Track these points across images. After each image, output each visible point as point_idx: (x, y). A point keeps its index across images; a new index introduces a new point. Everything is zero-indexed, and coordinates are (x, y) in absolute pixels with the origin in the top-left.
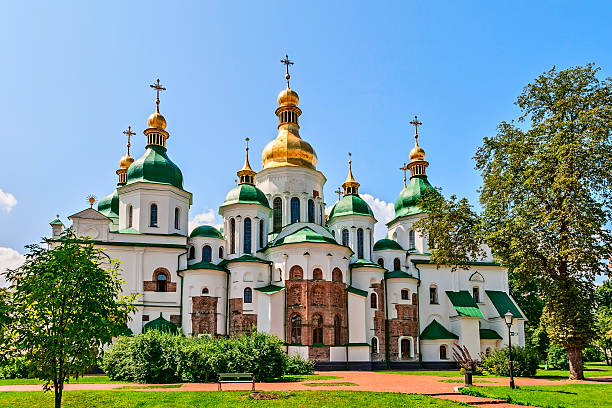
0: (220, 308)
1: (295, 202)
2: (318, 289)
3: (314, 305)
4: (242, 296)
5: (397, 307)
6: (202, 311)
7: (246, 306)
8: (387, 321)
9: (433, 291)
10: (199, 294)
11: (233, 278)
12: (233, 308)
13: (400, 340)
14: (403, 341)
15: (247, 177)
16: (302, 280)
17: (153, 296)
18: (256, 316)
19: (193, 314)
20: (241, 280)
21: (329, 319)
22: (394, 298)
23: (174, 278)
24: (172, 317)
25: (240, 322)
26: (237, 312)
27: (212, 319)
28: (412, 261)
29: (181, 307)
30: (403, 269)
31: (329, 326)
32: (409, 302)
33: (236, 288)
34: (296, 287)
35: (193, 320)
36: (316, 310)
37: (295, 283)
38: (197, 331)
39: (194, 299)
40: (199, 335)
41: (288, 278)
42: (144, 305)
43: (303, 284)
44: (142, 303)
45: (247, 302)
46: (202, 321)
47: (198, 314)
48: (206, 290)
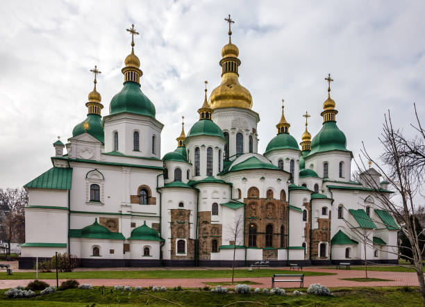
0: (192, 219)
1: (240, 137)
2: (270, 206)
3: (267, 218)
4: (210, 209)
5: (319, 220)
6: (179, 221)
7: (214, 218)
8: (311, 230)
9: (340, 209)
10: (176, 207)
11: (202, 195)
12: (202, 219)
13: (319, 245)
14: (321, 245)
16: (258, 198)
17: (138, 208)
18: (221, 225)
19: (172, 223)
20: (209, 197)
21: (277, 229)
22: (317, 214)
23: (154, 194)
24: (153, 225)
25: (209, 230)
26: (206, 222)
27: (186, 227)
28: (327, 186)
29: (160, 217)
30: (320, 192)
31: (278, 234)
32: (327, 217)
33: (205, 203)
34: (253, 203)
35: (172, 228)
36: (269, 221)
37: (252, 200)
38: (175, 236)
39: (172, 211)
40: (177, 240)
41: (246, 197)
42: (132, 215)
43: (259, 202)
44: (130, 213)
45: (213, 214)
46: (180, 228)
47: (176, 223)
48: (181, 204)
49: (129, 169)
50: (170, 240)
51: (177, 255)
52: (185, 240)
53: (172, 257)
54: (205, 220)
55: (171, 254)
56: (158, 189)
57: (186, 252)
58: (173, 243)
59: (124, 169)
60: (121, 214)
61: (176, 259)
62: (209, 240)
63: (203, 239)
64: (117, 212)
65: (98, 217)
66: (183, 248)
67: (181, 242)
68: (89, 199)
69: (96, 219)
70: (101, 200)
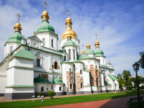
4: (80, 72)
11: (76, 67)
16: (94, 69)
18: (83, 78)
19: (67, 77)
20: (79, 67)
23: (59, 65)
27: (72, 79)
29: (62, 75)
34: (92, 70)
35: (67, 79)
36: (97, 77)
37: (92, 69)
38: (69, 82)
40: (70, 84)
41: (90, 68)
44: (52, 72)
46: (70, 79)
48: (70, 70)
49: (51, 54)
50: (67, 84)
51: (70, 90)
53: (68, 91)
54: (78, 76)
55: (68, 89)
56: (61, 63)
60: (49, 73)
62: (80, 84)
63: (77, 83)
65: (40, 73)
66: (72, 87)
67: (71, 85)
68: (36, 65)
69: (40, 74)
70: (41, 66)
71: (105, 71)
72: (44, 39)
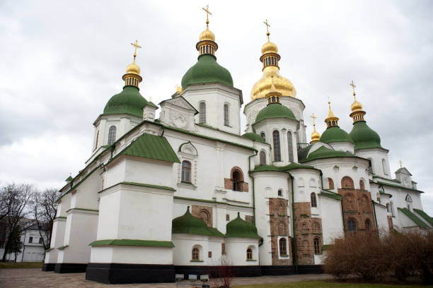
0: (289, 212)
2: (365, 198)
3: (364, 212)
4: (309, 200)
6: (279, 213)
7: (313, 211)
11: (297, 182)
12: (301, 213)
15: (273, 98)
16: (353, 189)
17: (233, 195)
18: (321, 220)
19: (271, 216)
20: (307, 186)
23: (246, 179)
24: (247, 217)
25: (310, 224)
26: (306, 216)
27: (286, 222)
29: (254, 208)
32: (390, 214)
33: (302, 192)
34: (349, 195)
35: (271, 222)
36: (366, 216)
37: (347, 191)
38: (276, 233)
39: (271, 201)
40: (279, 238)
41: (340, 187)
42: (227, 204)
43: (355, 193)
44: (225, 201)
45: (312, 206)
46: (281, 222)
47: (276, 216)
48: (280, 193)
49: (223, 146)
50: (270, 239)
51: (280, 258)
52: (287, 238)
53: (273, 261)
54: (303, 213)
55: (273, 257)
56: (250, 173)
57: (288, 253)
58: (273, 242)
59: (219, 145)
60: (215, 202)
61: (278, 264)
62: (311, 238)
63: (302, 237)
64: (211, 199)
65: (191, 204)
66: (285, 249)
67: (283, 241)
68: (181, 180)
69: (189, 207)
70: (193, 182)
71: (391, 196)
72: (203, 104)
